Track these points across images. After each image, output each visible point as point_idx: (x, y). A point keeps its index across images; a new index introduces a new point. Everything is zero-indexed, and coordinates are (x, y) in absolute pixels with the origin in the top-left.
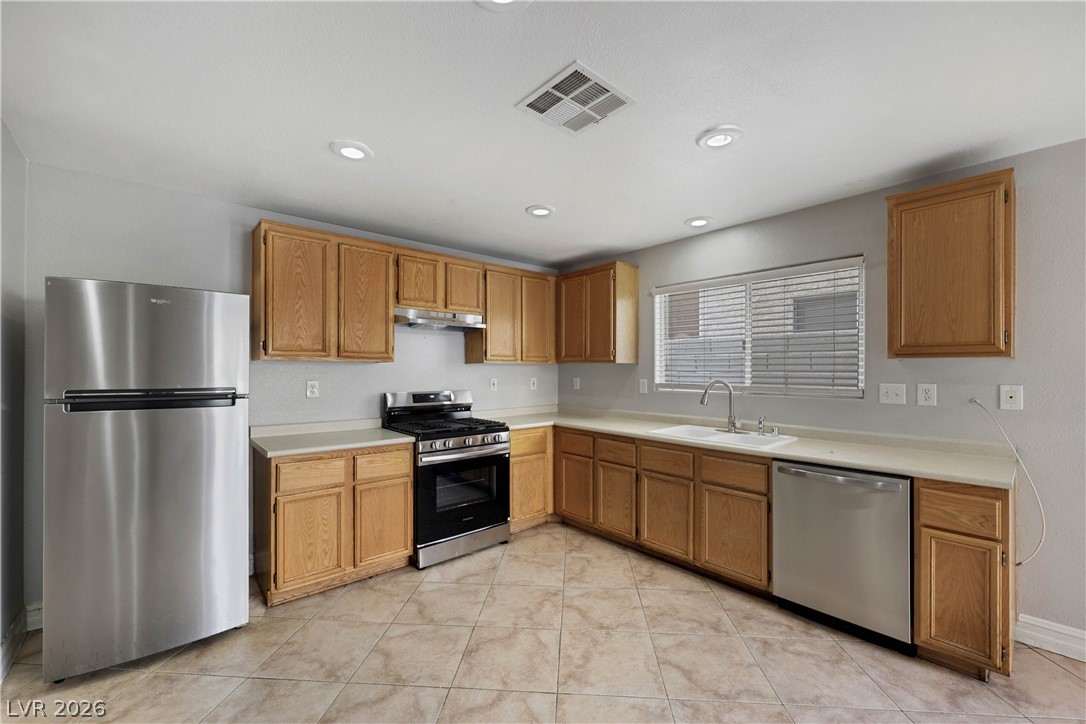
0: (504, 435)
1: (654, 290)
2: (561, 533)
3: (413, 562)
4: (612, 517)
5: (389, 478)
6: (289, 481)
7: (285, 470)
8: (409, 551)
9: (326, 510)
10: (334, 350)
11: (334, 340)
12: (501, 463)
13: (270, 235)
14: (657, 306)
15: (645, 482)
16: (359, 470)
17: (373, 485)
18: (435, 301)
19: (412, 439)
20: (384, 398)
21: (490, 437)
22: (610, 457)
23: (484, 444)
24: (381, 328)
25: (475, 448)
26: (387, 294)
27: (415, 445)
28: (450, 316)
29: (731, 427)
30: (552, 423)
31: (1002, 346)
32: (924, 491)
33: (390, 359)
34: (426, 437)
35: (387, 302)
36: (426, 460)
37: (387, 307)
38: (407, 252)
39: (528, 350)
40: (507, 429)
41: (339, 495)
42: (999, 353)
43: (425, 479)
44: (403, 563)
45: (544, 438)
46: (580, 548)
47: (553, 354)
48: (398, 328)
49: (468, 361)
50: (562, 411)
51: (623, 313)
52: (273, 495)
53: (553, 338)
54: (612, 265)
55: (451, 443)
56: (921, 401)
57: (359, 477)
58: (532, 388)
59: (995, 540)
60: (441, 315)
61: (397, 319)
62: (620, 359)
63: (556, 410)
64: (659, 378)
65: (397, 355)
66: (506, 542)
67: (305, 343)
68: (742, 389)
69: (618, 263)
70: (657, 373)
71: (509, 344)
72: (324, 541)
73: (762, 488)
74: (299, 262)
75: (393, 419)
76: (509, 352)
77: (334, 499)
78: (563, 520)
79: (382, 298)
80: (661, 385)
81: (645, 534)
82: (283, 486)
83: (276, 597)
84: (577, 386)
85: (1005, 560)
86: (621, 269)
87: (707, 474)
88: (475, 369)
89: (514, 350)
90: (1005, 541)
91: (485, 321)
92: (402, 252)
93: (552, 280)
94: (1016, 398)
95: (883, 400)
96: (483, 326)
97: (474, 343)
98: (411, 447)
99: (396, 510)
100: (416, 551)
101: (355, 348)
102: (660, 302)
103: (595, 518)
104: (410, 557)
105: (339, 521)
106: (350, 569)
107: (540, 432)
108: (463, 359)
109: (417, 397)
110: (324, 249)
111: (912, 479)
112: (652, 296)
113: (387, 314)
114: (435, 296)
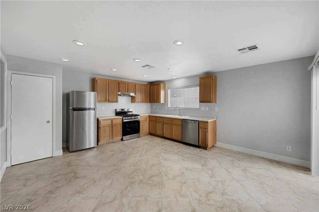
0: (139, 117)
1: (168, 89)
2: (150, 136)
3: (122, 140)
4: (159, 132)
5: (118, 124)
6: (102, 123)
7: (101, 122)
8: (121, 138)
9: (108, 129)
10: (108, 101)
11: (108, 99)
12: (138, 122)
13: (97, 80)
14: (169, 92)
15: (164, 125)
16: (113, 122)
17: (116, 125)
18: (126, 91)
19: (122, 117)
20: (116, 110)
21: (136, 117)
22: (158, 121)
23: (135, 118)
24: (116, 97)
25: (133, 119)
26: (117, 90)
27: (123, 118)
28: (128, 94)
29: (180, 115)
30: (148, 115)
31: (211, 101)
32: (200, 123)
33: (117, 102)
34: (124, 117)
35: (117, 92)
36: (125, 121)
37: (117, 93)
38: (121, 82)
39: (144, 100)
40: (139, 116)
41: (110, 126)
42: (211, 102)
43: (124, 124)
44: (120, 140)
45: (147, 118)
46: (153, 138)
47: (149, 101)
48: (119, 96)
49: (131, 103)
50: (151, 113)
51: (162, 93)
52: (99, 126)
53: (149, 98)
54: (160, 84)
55: (129, 118)
56: (206, 110)
57: (113, 123)
58: (145, 108)
59: (207, 129)
60: (127, 94)
61: (119, 95)
62: (161, 102)
63: (150, 113)
64: (169, 106)
65: (119, 101)
66: (139, 137)
67: (103, 100)
68: (182, 108)
69: (161, 83)
70: (169, 105)
71: (140, 99)
72: (107, 134)
73: (181, 124)
74: (102, 85)
75: (118, 114)
76: (140, 101)
77: (109, 127)
78: (151, 134)
79: (116, 91)
80: (169, 107)
81: (164, 134)
82: (101, 124)
83: (99, 144)
84: (154, 108)
85: (208, 132)
86: (162, 85)
87: (174, 123)
88: (133, 104)
89: (141, 100)
90: (208, 129)
91: (135, 95)
92: (120, 82)
93: (149, 86)
94: (217, 109)
95: (201, 110)
96: (135, 96)
97: (133, 99)
98: (122, 118)
99: (119, 130)
100: (123, 137)
101: (111, 100)
102: (169, 91)
103: (156, 133)
104: (121, 139)
105: (110, 131)
106: (111, 140)
107: (146, 117)
108: (131, 102)
109: (122, 110)
110: (106, 82)
111: (199, 121)
112: (168, 90)
113: (117, 94)
114: (126, 90)
